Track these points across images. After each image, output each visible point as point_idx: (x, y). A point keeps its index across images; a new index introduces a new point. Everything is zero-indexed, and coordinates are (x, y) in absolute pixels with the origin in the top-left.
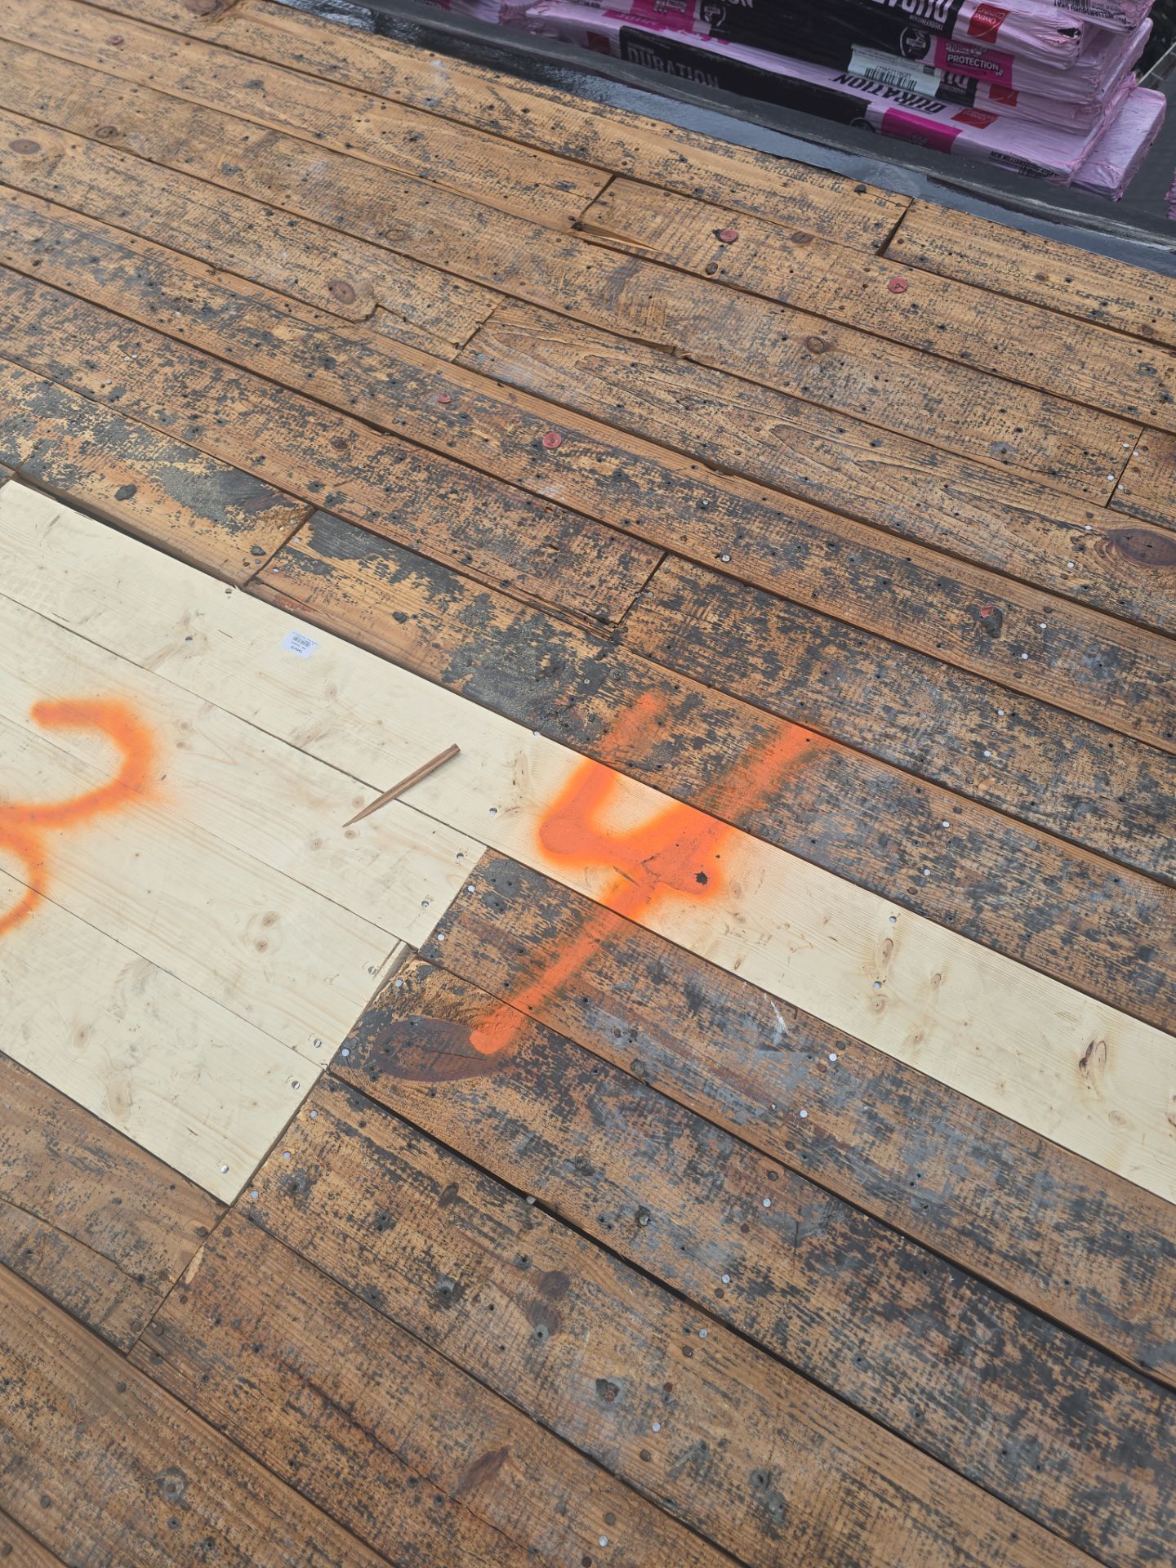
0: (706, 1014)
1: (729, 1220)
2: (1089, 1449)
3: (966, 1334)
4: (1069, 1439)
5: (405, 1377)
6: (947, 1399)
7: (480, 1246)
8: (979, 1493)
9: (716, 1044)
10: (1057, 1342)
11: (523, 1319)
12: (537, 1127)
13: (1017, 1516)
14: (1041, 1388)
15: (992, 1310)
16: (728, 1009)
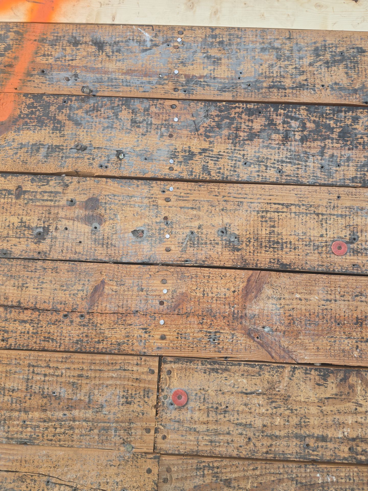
0: (108, 49)
1: (162, 136)
2: (357, 147)
3: (288, 129)
4: (347, 148)
5: (39, 278)
6: (290, 159)
7: (46, 206)
8: (318, 188)
9: (120, 61)
10: (328, 111)
11: (84, 225)
12: (48, 141)
13: (337, 189)
14: (328, 133)
15: (295, 112)
16: (119, 42)
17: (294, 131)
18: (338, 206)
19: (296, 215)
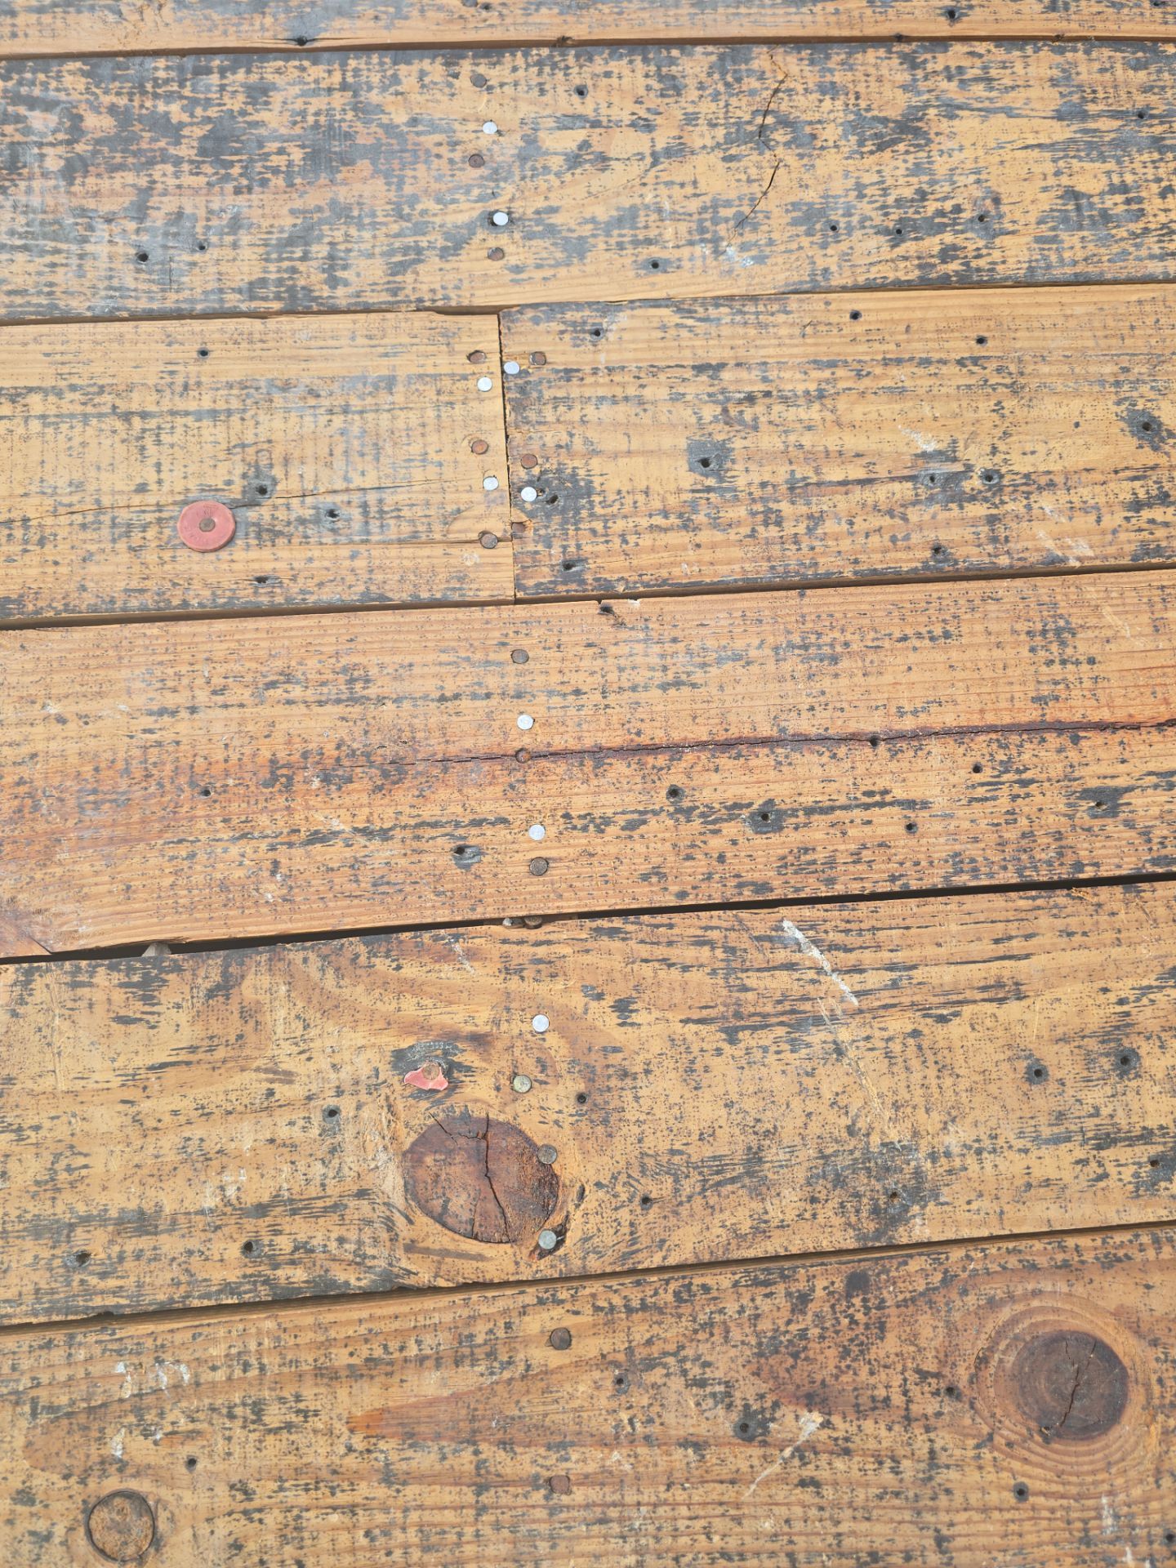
17: (41, 145)
18: (199, 384)
19: (45, 425)
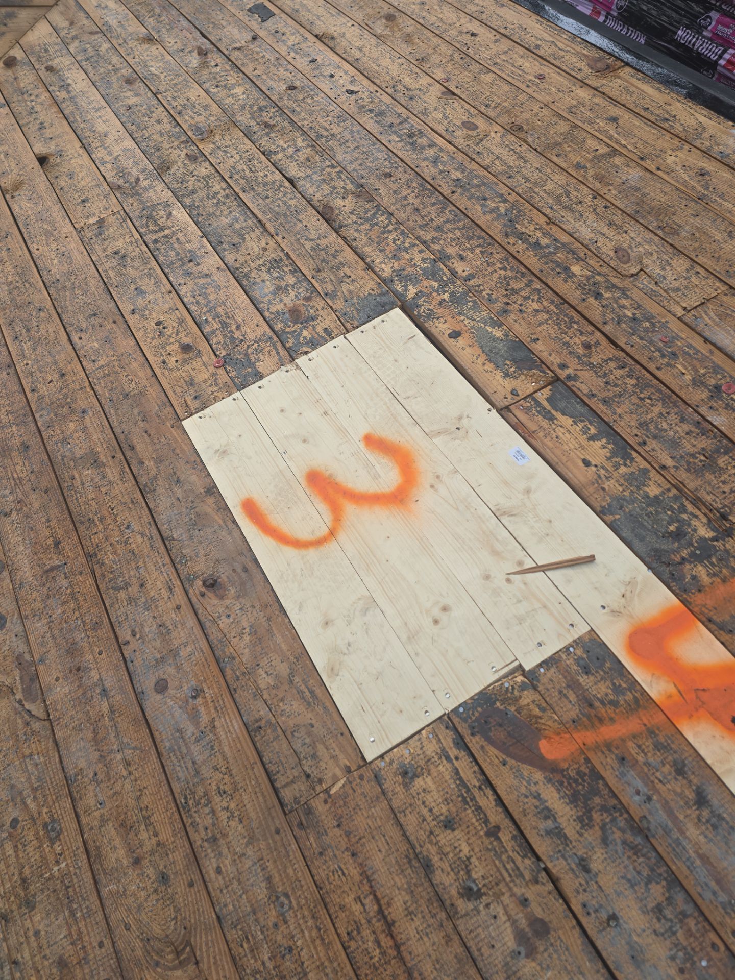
0: (706, 813)
7: (501, 874)
9: (706, 837)
11: (512, 937)
12: (563, 822)
16: (723, 819)
